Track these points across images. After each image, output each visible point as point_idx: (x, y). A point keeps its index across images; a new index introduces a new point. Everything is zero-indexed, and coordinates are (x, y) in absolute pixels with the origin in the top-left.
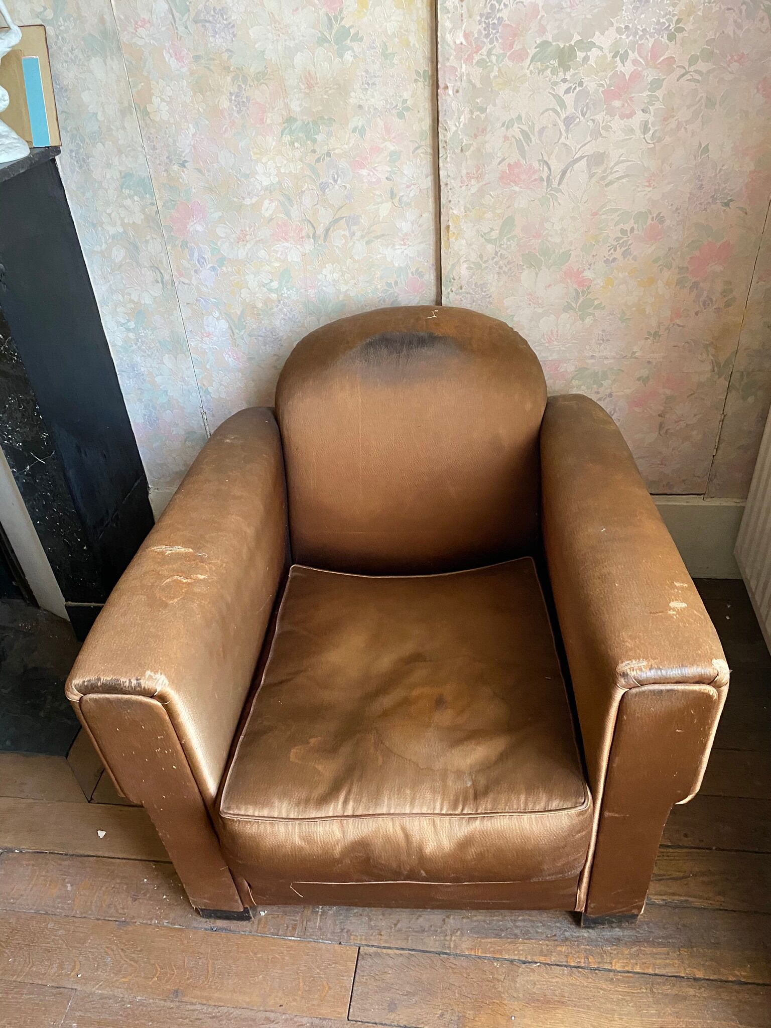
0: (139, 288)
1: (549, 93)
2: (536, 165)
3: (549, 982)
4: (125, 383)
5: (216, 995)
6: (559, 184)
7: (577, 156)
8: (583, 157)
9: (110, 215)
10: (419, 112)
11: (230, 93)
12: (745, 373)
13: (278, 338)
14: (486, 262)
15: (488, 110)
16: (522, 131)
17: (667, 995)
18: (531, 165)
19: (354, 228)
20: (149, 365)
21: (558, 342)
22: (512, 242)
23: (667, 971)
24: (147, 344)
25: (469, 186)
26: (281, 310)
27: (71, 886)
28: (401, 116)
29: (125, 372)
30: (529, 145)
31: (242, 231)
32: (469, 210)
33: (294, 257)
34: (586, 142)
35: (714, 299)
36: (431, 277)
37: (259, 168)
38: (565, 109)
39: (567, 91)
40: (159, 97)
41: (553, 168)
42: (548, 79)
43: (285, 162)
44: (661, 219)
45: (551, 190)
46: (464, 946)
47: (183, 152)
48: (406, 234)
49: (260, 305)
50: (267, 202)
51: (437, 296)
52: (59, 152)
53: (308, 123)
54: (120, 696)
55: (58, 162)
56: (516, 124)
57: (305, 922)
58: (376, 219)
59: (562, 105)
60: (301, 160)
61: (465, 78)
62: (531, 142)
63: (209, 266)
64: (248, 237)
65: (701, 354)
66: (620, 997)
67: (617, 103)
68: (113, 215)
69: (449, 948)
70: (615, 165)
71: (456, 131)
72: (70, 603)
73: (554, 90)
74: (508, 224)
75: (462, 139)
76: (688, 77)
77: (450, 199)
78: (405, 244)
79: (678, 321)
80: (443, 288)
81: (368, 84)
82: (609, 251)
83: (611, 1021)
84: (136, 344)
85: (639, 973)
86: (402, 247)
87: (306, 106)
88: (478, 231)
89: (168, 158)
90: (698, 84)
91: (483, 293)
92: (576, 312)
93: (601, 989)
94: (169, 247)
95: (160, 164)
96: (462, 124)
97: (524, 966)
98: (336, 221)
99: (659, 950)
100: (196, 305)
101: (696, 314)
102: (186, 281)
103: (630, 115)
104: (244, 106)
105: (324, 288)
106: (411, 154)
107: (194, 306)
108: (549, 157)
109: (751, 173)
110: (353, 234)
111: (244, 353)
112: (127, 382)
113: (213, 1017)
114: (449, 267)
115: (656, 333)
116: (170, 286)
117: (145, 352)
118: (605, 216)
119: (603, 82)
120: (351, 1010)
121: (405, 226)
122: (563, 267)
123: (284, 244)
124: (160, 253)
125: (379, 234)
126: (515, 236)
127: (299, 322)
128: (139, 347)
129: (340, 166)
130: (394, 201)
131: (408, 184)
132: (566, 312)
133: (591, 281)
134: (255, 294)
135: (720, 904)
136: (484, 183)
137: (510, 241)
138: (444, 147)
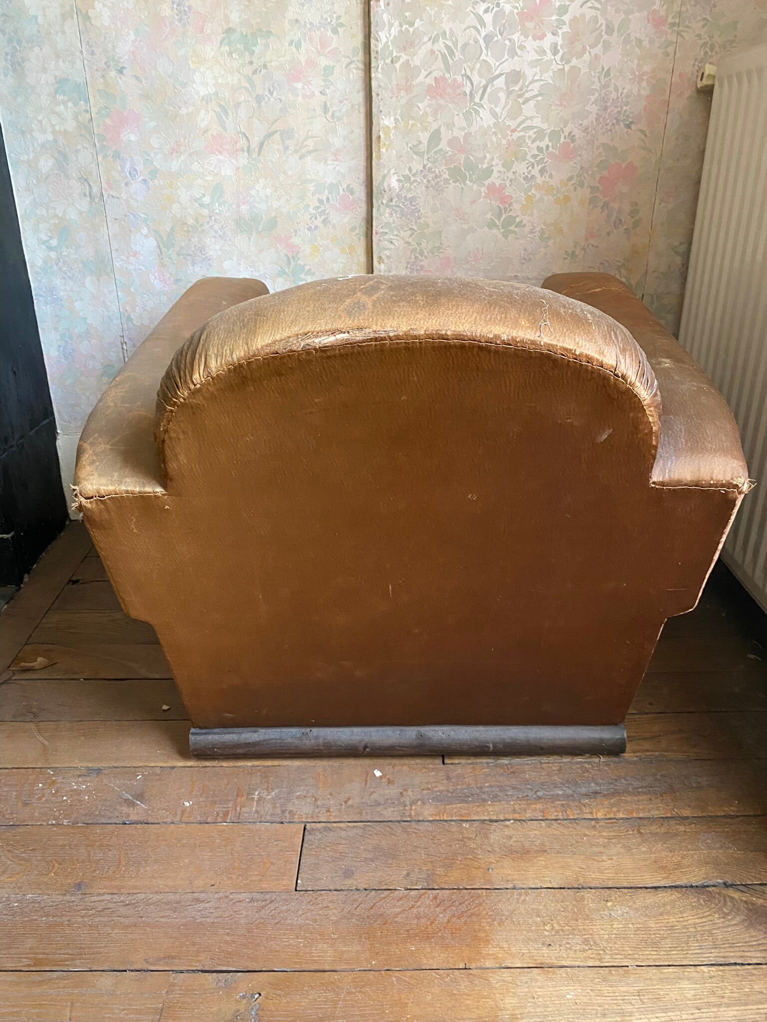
0: (65, 201)
1: (471, 11)
2: (459, 78)
3: (526, 834)
4: (42, 310)
5: (130, 883)
6: (481, 100)
7: (497, 73)
8: (503, 74)
9: (40, 122)
10: (352, 28)
12: (655, 296)
13: (207, 258)
14: (414, 175)
15: (416, 24)
16: (447, 46)
17: (656, 834)
18: (455, 80)
19: (287, 142)
20: (68, 288)
21: (483, 260)
22: (438, 155)
23: (652, 813)
24: (68, 264)
25: (399, 97)
26: (212, 227)
28: (335, 31)
29: (41, 295)
30: (453, 60)
31: (176, 141)
32: (399, 120)
33: (227, 171)
34: (504, 60)
35: (623, 220)
36: (360, 193)
37: (197, 77)
38: (485, 27)
39: (486, 11)
40: (102, 2)
41: (475, 84)
43: (223, 72)
44: (572, 138)
45: (473, 105)
46: (426, 813)
47: (121, 58)
48: (338, 150)
49: (191, 221)
50: (203, 112)
51: (367, 214)
53: (247, 35)
56: (441, 39)
57: (238, 809)
58: (310, 133)
59: (483, 23)
60: (238, 71)
62: (454, 57)
63: (141, 178)
64: (182, 149)
66: (606, 840)
67: (530, 25)
68: (44, 122)
69: (410, 816)
70: (531, 83)
71: (387, 43)
73: (474, 8)
74: (435, 137)
75: (392, 50)
76: (589, 4)
77: (381, 108)
78: (337, 160)
79: (592, 241)
80: (374, 200)
82: (528, 168)
84: (57, 265)
85: (622, 819)
86: (334, 162)
87: (246, 17)
88: (407, 143)
89: (106, 63)
90: (598, 12)
91: (412, 206)
92: (499, 230)
93: (584, 835)
94: (100, 159)
95: (97, 70)
96: (392, 38)
97: (496, 824)
98: (270, 135)
99: (640, 798)
100: (124, 220)
101: (608, 234)
102: (116, 195)
103: (542, 37)
104: (186, 15)
105: (256, 204)
106: (344, 71)
107: (122, 222)
108: (471, 72)
109: (647, 97)
110: (286, 148)
111: (171, 274)
112: (44, 308)
113: (127, 905)
114: (380, 178)
115: (573, 252)
116: (97, 200)
117: (66, 273)
118: (522, 133)
119: (517, 5)
120: (299, 881)
121: (337, 142)
122: (486, 183)
123: (218, 157)
124: (90, 164)
125: (312, 148)
126: (441, 149)
127: (230, 240)
128: (60, 269)
129: (276, 79)
130: (327, 115)
131: (340, 99)
132: (490, 229)
133: (513, 198)
134: (186, 209)
135: (696, 755)
136: (412, 95)
137: (436, 155)
138: (375, 57)
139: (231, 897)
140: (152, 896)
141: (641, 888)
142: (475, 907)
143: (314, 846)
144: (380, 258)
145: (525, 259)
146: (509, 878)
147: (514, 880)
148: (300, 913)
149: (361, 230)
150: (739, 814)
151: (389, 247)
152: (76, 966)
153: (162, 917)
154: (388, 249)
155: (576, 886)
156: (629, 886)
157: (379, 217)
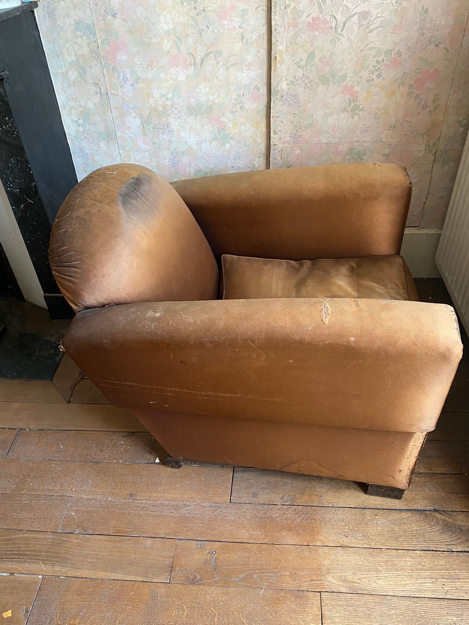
0: (86, 97)
2: (328, 18)
5: (154, 495)
6: (342, 30)
7: (353, 13)
8: (357, 13)
9: (68, 49)
12: (444, 151)
13: (171, 130)
14: (297, 81)
18: (325, 18)
19: (219, 59)
20: (91, 148)
21: (338, 132)
22: (313, 68)
24: (90, 134)
25: (289, 31)
26: (173, 112)
27: (63, 446)
29: (75, 152)
30: (324, 5)
31: (150, 60)
32: (288, 46)
33: (182, 78)
34: (358, 4)
35: (428, 105)
36: (263, 90)
37: (162, 19)
41: (338, 21)
43: (178, 15)
44: (399, 54)
45: (337, 35)
47: (114, 7)
48: (250, 63)
49: (160, 109)
50: (166, 41)
51: (268, 103)
52: (37, 6)
55: (35, 13)
58: (232, 53)
60: (187, 14)
62: (326, 4)
63: (130, 83)
64: (154, 64)
65: (420, 140)
68: (70, 49)
70: (375, 19)
72: (47, 294)
74: (311, 55)
75: (285, 1)
77: (277, 39)
78: (249, 70)
79: (407, 119)
80: (272, 97)
82: (369, 74)
84: (83, 134)
86: (247, 71)
88: (293, 61)
89: (105, 11)
91: (295, 100)
92: (349, 113)
94: (105, 71)
95: (100, 15)
98: (207, 55)
100: (121, 108)
101: (418, 114)
102: (116, 93)
105: (200, 98)
106: (254, 11)
107: (120, 109)
108: (336, 13)
109: (451, 26)
110: (218, 63)
111: (150, 140)
112: (77, 159)
113: (154, 506)
114: (276, 83)
115: (394, 126)
116: (105, 96)
117: (89, 140)
118: (368, 52)
120: (232, 498)
121: (249, 58)
122: (342, 84)
123: (176, 69)
124: (99, 74)
125: (234, 63)
126: (315, 64)
127: (184, 119)
128: (85, 137)
129: (211, 18)
130: (243, 42)
131: (252, 30)
132: (343, 113)
133: (358, 93)
134: (158, 101)
135: (431, 437)
136: (297, 29)
137: (312, 67)
138: (274, 6)
139: (201, 504)
140: (164, 502)
141: (394, 509)
142: (313, 516)
143: (238, 480)
144: (275, 131)
145: (364, 131)
146: (331, 501)
147: (333, 503)
148: (233, 514)
149: (264, 113)
150: (447, 473)
151: (280, 125)
152: (135, 535)
153: (170, 512)
154: (280, 126)
155: (362, 507)
156: (387, 508)
157: (275, 107)
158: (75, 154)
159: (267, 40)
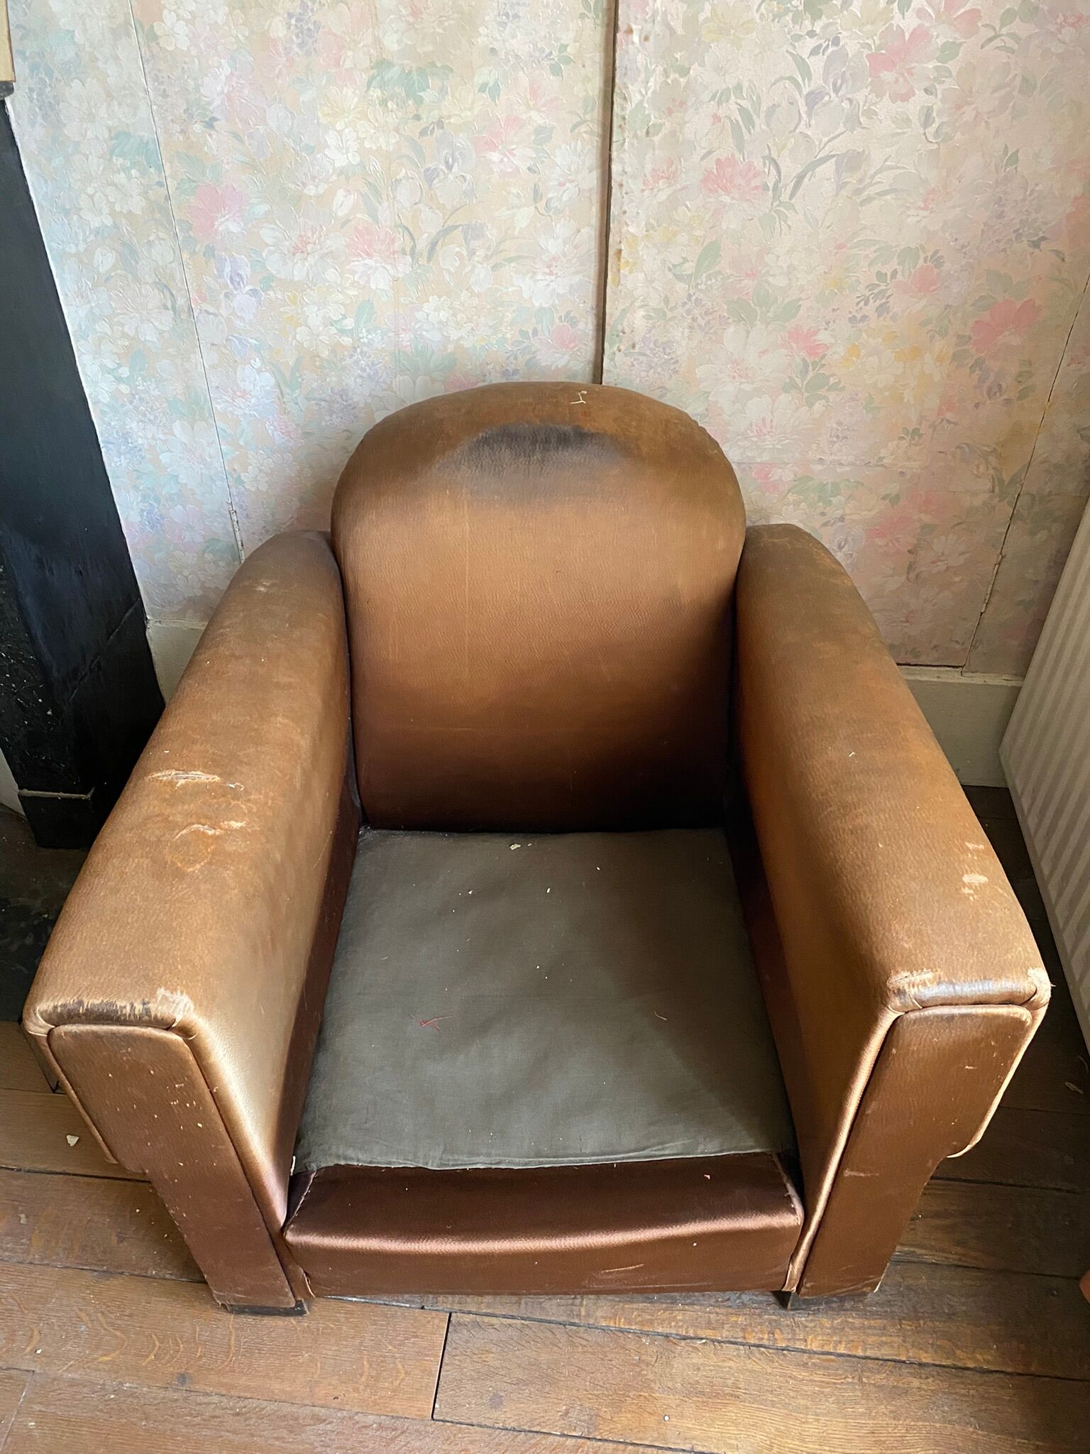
0: (137, 315)
1: (787, 51)
2: (758, 163)
3: (719, 1366)
4: (114, 462)
5: (241, 1382)
6: (792, 196)
7: (824, 153)
8: (831, 157)
9: (91, 196)
10: (584, 66)
11: (288, 14)
12: (1038, 497)
13: (350, 405)
14: (672, 309)
15: (691, 72)
16: (742, 110)
17: (881, 1387)
18: (751, 164)
19: (474, 244)
20: (149, 436)
21: (772, 437)
22: (713, 281)
23: (883, 1352)
24: (147, 403)
25: (656, 190)
26: (356, 362)
27: (27, 1217)
28: (556, 70)
29: (112, 442)
30: (750, 132)
31: (301, 236)
32: (653, 227)
33: (380, 283)
34: (837, 133)
35: (1004, 386)
36: (587, 326)
37: (331, 138)
38: (810, 79)
39: (815, 52)
40: (175, 11)
41: (783, 170)
42: (786, 29)
43: (372, 131)
44: (937, 260)
45: (778, 206)
46: (600, 1313)
47: (209, 103)
48: (554, 259)
49: (325, 354)
50: (341, 194)
51: (596, 356)
52: (10, 91)
53: (410, 72)
54: (114, 1028)
55: (9, 106)
56: (733, 97)
58: (509, 232)
59: (806, 72)
60: (397, 130)
61: (659, 18)
62: (753, 128)
63: (248, 288)
64: (309, 247)
65: (978, 466)
66: (817, 1389)
67: (887, 76)
68: (97, 197)
69: (579, 1316)
70: (876, 174)
71: (641, 102)
72: (26, 792)
73: (795, 47)
74: (710, 252)
75: (649, 115)
76: (997, 42)
77: (625, 208)
78: (551, 273)
79: (949, 416)
80: (606, 345)
81: (507, 15)
82: (858, 304)
83: (804, 1423)
84: (131, 403)
85: (843, 1355)
86: (547, 277)
87: (410, 43)
88: (664, 262)
89: (186, 111)
90: (1012, 56)
91: (666, 357)
92: (802, 394)
93: (790, 1377)
94: (185, 256)
95: (173, 121)
96: (650, 92)
97: (683, 1343)
98: (447, 231)
99: (873, 1322)
100: (225, 347)
101: (977, 406)
102: (211, 310)
103: (905, 97)
104: (311, 37)
105: (424, 333)
106: (569, 133)
107: (223, 349)
108: (779, 152)
109: (1076, 198)
110: (472, 253)
111: (298, 425)
112: (116, 459)
113: (238, 1414)
114: (617, 313)
115: (916, 431)
116: (185, 316)
117: (145, 415)
118: (855, 251)
119: (870, 42)
120: (437, 1406)
121: (553, 246)
122: (787, 324)
123: (366, 262)
124: (171, 262)
125: (513, 255)
126: (720, 272)
127: (385, 381)
128: (136, 408)
129: (458, 145)
130: (538, 205)
131: (561, 180)
132: (787, 392)
133: (828, 348)
134: (318, 336)
135: (958, 1257)
136: (679, 186)
137: (711, 280)
138: (620, 126)
139: (357, 1418)
140: (265, 1404)
143: (458, 1352)
146: (688, 1435)
147: (693, 1439)
150: (993, 1368)
153: (276, 1438)
157: (613, 369)
158: (110, 446)
159: (598, 205)
